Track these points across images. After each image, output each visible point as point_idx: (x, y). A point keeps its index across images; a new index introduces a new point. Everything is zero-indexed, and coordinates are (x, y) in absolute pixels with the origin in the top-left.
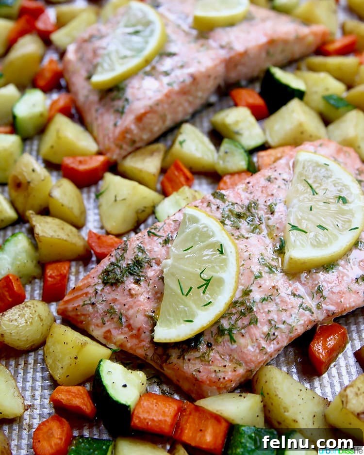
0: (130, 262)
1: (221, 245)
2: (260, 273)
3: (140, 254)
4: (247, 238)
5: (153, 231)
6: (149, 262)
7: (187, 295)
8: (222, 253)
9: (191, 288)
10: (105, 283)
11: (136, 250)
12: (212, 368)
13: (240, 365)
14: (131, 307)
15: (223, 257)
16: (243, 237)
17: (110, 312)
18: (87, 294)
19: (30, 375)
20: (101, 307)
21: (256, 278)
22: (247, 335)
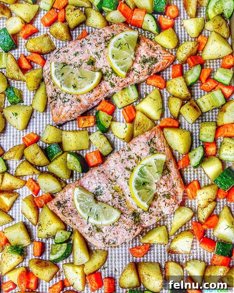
0: (147, 63)
1: (113, 58)
2: (101, 52)
3: (143, 65)
4: (103, 66)
5: (138, 74)
6: (140, 63)
7: (126, 43)
8: (113, 56)
9: (125, 45)
10: (156, 59)
11: (145, 67)
12: (120, 28)
13: (111, 28)
14: (147, 49)
15: (113, 54)
16: (105, 66)
17: (155, 50)
18: (163, 57)
19: (183, 36)
20: (158, 52)
21: (102, 51)
22: (108, 34)
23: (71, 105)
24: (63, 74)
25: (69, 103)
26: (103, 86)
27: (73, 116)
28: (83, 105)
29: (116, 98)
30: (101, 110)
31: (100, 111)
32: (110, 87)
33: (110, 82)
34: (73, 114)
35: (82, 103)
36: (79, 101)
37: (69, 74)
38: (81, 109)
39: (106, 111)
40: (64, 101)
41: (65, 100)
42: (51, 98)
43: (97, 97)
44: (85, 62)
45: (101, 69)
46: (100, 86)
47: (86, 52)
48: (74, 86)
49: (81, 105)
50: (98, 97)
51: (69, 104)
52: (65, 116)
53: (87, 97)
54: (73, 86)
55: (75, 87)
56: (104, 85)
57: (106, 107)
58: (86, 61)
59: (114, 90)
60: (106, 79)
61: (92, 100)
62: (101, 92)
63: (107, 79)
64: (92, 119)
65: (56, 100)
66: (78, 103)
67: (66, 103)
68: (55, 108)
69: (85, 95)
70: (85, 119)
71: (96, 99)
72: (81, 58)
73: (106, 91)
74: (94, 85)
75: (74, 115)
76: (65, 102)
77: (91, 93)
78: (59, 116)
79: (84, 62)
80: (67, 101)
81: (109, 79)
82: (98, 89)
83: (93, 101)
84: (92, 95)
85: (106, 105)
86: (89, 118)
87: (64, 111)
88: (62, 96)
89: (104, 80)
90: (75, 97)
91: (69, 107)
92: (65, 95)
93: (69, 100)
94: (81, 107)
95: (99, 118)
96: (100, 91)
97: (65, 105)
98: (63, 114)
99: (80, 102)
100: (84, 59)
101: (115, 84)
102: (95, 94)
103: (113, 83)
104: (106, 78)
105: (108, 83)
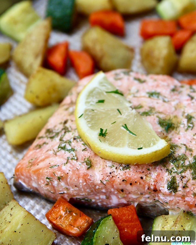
23: (70, 160)
24: (102, 101)
25: (68, 154)
26: (154, 175)
27: (56, 183)
28: (89, 177)
29: (160, 225)
30: (114, 218)
31: (111, 218)
32: (166, 186)
33: (174, 178)
34: (59, 179)
35: (90, 172)
36: (90, 165)
37: (113, 110)
38: (81, 181)
39: (120, 229)
40: (63, 145)
41: (65, 146)
42: (49, 131)
43: (126, 184)
44: (158, 117)
45: (177, 146)
46: (149, 170)
47: (174, 103)
48: (103, 132)
49: (85, 175)
50: (129, 187)
51: (66, 158)
52: (41, 171)
53: (108, 170)
54: (102, 130)
55: (102, 134)
56: (159, 175)
57: (127, 221)
58: (162, 116)
59: (169, 199)
60: (170, 168)
61: (114, 181)
62: (141, 181)
63: (173, 168)
64: (83, 222)
65: (52, 138)
66: (84, 167)
67: (63, 151)
68: (38, 150)
69: (109, 164)
70: (71, 213)
71: (121, 187)
72: (156, 106)
73: (152, 187)
74: (140, 156)
75: (58, 184)
76: (64, 148)
77: (121, 168)
78: (31, 166)
79: (156, 115)
80: (68, 150)
81: (176, 172)
82: (140, 173)
83: (113, 187)
84: (120, 174)
85: (132, 218)
86: (80, 216)
87: (47, 161)
88: (68, 136)
89: (165, 166)
90: (87, 154)
91: (62, 160)
92: (74, 139)
93: (73, 150)
94: (83, 178)
95: (97, 228)
96: (142, 178)
97: (58, 154)
98: (41, 165)
99: (88, 169)
100: (161, 110)
101: (180, 189)
102: (127, 175)
103: (178, 182)
104: (171, 165)
105: (167, 177)
